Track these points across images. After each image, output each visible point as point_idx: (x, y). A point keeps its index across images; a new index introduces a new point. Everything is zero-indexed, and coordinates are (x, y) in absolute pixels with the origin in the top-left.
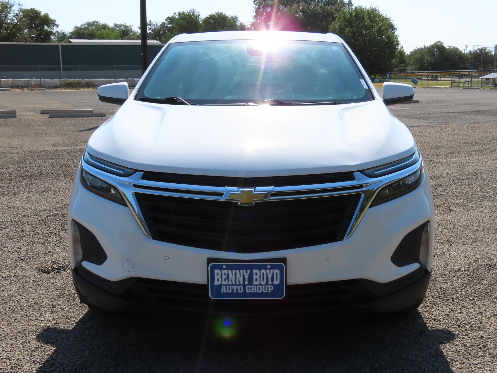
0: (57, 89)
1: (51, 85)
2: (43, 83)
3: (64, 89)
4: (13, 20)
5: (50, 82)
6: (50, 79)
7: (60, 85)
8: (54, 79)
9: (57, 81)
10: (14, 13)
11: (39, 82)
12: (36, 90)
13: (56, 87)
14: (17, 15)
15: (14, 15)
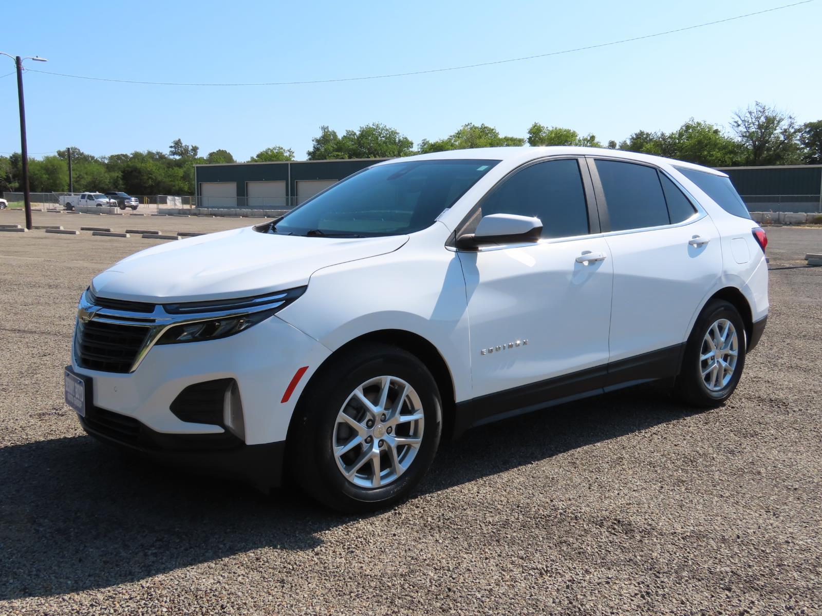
0: (800, 226)
1: (793, 220)
2: (782, 217)
3: (808, 226)
4: (778, 137)
5: (792, 217)
6: (792, 213)
7: (806, 221)
8: (799, 213)
9: (802, 215)
10: (781, 129)
11: (777, 217)
12: (770, 226)
13: (799, 223)
14: (785, 131)
15: (781, 131)
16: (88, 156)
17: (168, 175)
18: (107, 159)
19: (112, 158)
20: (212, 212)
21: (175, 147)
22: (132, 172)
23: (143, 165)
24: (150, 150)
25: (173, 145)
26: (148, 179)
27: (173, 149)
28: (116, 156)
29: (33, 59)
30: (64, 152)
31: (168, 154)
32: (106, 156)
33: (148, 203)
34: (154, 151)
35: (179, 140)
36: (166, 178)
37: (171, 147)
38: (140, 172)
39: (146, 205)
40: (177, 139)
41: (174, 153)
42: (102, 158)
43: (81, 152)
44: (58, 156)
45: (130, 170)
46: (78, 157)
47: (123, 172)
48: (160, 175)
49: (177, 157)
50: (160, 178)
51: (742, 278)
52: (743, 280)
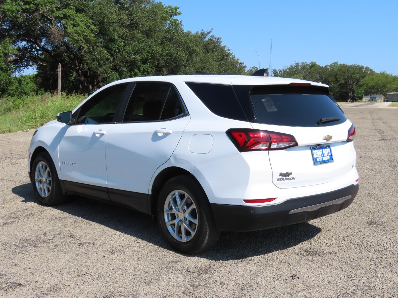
51: (193, 164)
52: (194, 166)
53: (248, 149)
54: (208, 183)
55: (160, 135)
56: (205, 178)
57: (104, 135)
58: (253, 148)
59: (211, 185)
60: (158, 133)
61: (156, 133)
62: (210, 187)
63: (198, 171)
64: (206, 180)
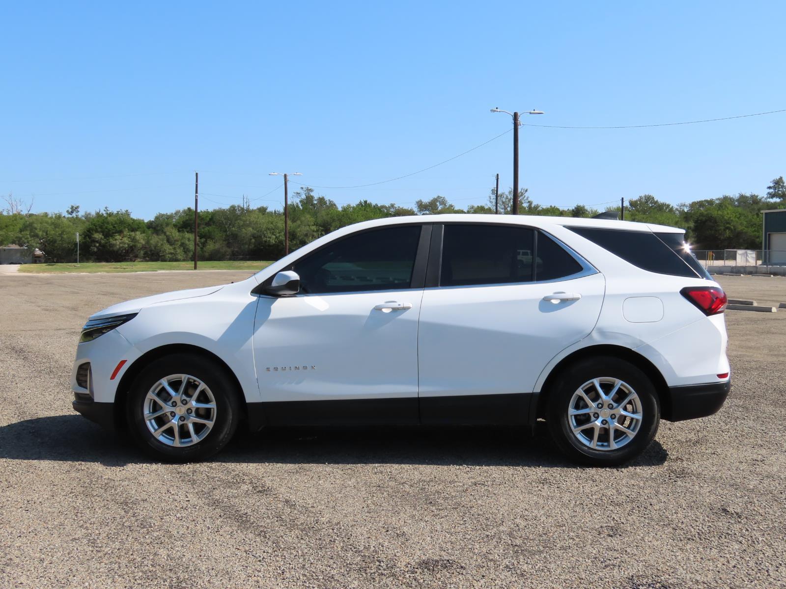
16: (663, 205)
17: (752, 223)
18: (687, 207)
19: (693, 205)
20: (773, 271)
21: (774, 188)
22: (706, 221)
23: (720, 212)
24: (743, 193)
25: (772, 185)
26: (725, 230)
27: (772, 190)
28: (698, 202)
29: (530, 113)
30: (636, 202)
31: (765, 196)
32: (686, 204)
33: (712, 259)
34: (748, 194)
35: (781, 178)
36: (747, 227)
37: (770, 188)
38: (715, 222)
39: (709, 261)
40: (778, 178)
41: (772, 196)
42: (682, 206)
43: (656, 200)
44: (629, 206)
45: (704, 219)
46: (652, 206)
47: (696, 222)
48: (741, 224)
49: (777, 200)
50: (740, 228)
51: (638, 338)
52: (640, 340)
53: (714, 312)
54: (666, 361)
55: (555, 302)
56: (660, 354)
57: (408, 311)
58: (719, 310)
59: (670, 363)
60: (551, 299)
61: (546, 300)
62: (669, 364)
63: (648, 347)
64: (663, 356)
